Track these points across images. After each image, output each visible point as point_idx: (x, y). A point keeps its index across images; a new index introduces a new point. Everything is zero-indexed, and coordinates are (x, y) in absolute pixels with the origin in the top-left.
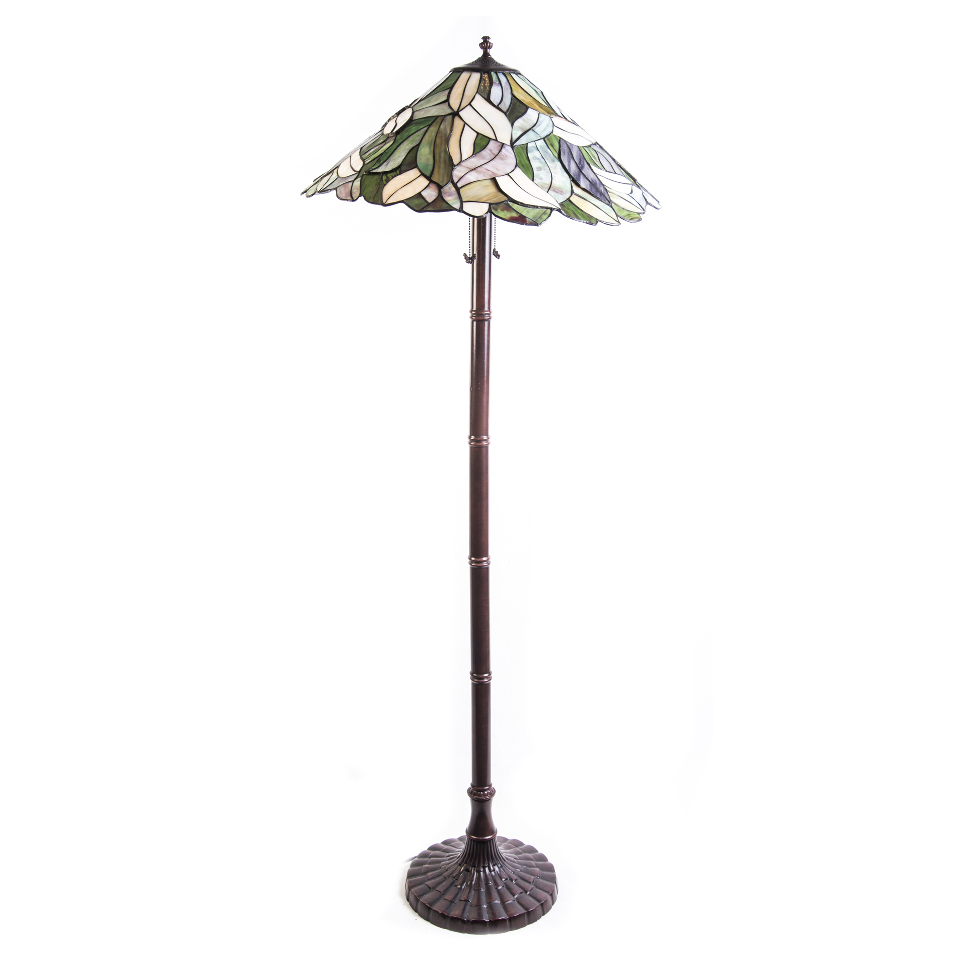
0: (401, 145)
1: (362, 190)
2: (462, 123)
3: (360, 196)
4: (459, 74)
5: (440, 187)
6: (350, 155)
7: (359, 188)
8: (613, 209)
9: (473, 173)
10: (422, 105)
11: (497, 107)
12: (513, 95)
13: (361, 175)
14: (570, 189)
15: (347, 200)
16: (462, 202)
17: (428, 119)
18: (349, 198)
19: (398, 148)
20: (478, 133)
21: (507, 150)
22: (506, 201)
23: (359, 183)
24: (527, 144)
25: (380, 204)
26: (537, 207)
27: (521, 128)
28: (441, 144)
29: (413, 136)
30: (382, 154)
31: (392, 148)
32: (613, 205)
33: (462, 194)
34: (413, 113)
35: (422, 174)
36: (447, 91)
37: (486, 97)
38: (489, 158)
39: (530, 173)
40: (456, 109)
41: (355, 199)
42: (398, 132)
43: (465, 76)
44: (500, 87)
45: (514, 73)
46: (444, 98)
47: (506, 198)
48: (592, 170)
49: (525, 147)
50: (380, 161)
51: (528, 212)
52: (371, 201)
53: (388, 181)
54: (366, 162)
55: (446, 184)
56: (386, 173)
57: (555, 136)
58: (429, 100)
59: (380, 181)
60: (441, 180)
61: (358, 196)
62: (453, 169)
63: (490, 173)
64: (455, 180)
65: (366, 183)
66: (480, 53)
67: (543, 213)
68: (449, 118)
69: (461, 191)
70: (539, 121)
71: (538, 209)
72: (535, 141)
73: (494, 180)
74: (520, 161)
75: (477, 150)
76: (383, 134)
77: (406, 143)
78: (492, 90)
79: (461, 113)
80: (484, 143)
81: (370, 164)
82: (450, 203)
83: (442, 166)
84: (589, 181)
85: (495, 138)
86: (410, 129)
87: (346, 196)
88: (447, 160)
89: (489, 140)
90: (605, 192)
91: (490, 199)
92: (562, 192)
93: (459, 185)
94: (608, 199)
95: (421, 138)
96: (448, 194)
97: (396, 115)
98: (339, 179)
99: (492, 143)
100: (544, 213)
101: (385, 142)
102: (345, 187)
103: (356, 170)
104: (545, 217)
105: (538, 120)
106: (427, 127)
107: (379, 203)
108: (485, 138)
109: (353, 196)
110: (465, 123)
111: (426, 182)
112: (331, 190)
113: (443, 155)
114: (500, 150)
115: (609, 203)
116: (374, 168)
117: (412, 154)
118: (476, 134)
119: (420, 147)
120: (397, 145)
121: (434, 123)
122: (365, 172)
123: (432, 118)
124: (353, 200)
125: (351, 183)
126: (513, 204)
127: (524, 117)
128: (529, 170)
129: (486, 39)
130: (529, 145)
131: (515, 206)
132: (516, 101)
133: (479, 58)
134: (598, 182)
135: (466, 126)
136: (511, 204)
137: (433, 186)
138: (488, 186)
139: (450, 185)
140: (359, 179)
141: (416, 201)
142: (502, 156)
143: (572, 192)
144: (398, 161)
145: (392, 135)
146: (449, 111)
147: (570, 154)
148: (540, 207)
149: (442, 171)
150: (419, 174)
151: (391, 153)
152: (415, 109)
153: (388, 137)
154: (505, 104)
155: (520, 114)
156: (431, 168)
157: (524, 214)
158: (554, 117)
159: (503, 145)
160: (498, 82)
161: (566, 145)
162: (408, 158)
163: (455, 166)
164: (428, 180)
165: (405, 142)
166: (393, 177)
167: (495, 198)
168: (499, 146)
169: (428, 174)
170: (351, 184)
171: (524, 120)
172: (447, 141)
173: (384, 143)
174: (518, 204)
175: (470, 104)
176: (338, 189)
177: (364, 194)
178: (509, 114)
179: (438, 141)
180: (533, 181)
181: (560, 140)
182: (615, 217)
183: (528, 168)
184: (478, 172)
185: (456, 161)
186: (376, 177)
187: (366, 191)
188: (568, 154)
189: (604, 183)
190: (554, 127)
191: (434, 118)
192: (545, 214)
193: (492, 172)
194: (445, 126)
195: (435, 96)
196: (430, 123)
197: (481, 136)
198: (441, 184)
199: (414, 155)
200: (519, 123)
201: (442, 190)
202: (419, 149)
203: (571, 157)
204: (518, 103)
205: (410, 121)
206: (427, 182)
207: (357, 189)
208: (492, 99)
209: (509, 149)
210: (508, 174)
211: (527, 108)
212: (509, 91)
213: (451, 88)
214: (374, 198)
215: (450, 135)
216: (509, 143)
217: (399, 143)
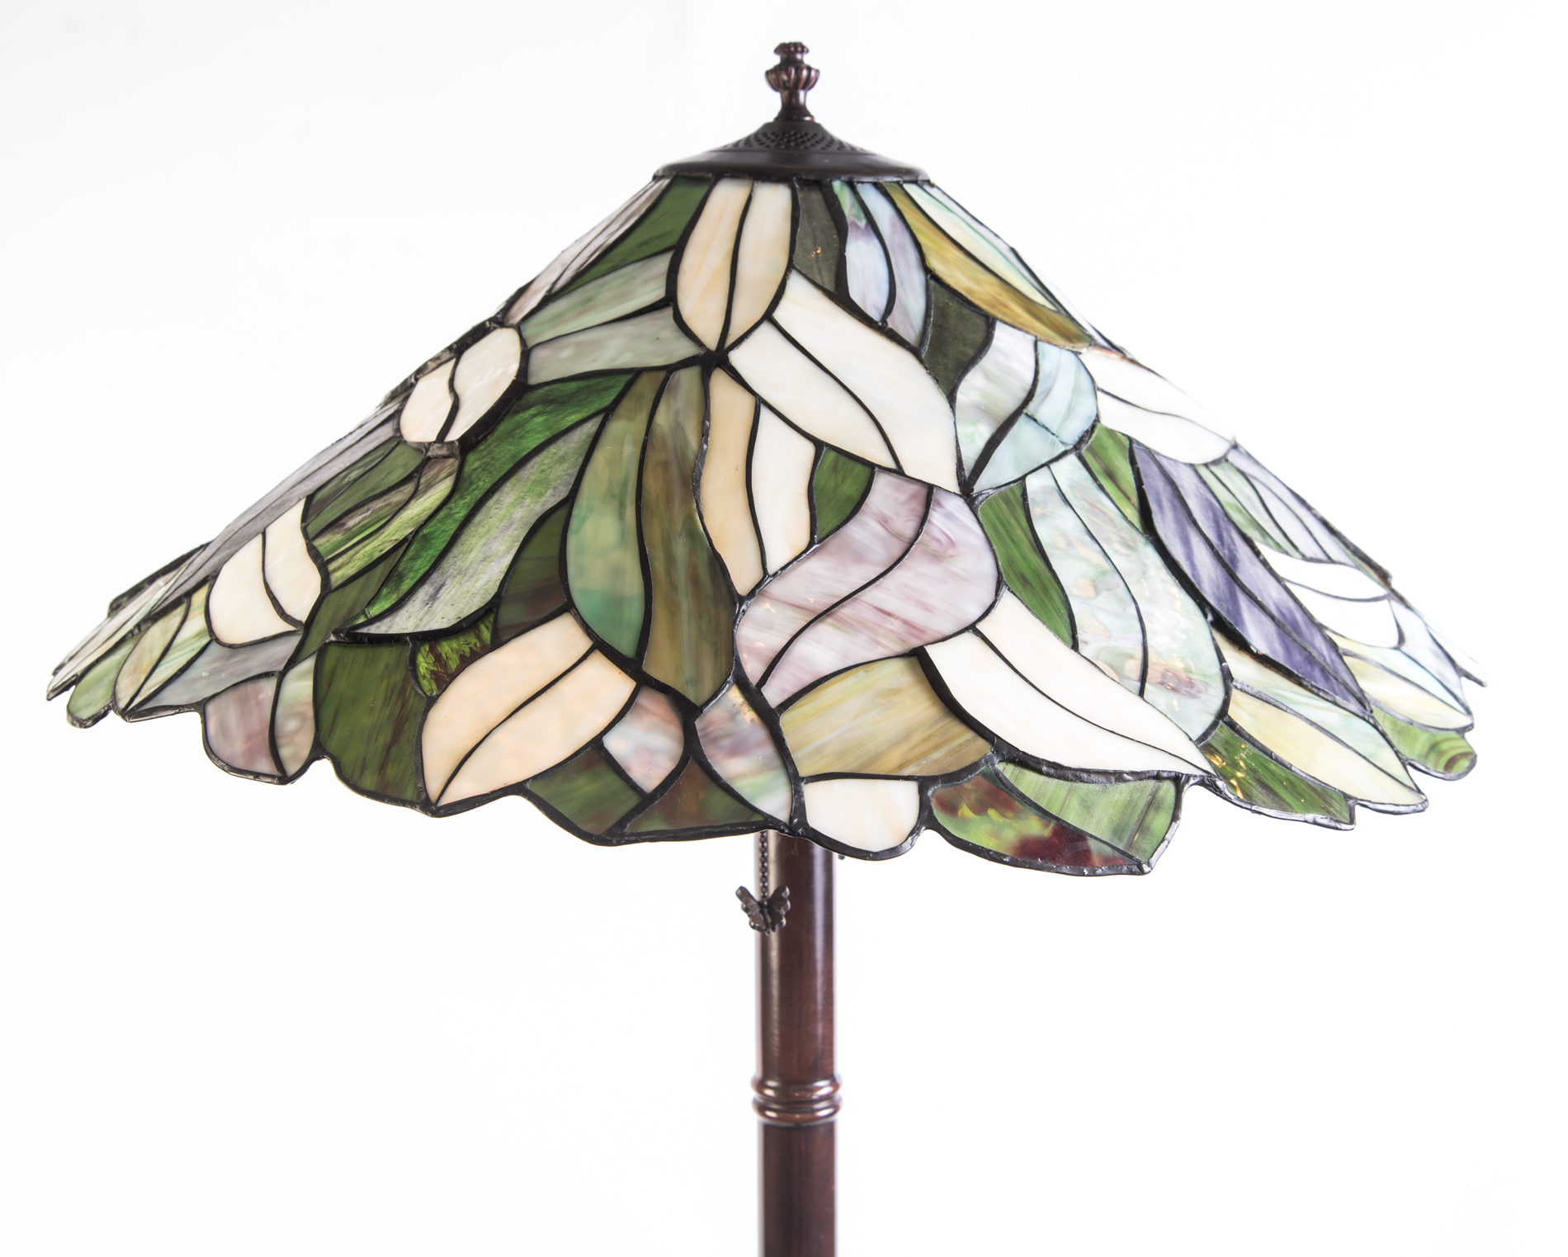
0: (490, 503)
1: (325, 725)
2: (746, 402)
3: (317, 753)
4: (702, 190)
5: (687, 711)
6: (259, 525)
7: (311, 713)
8: (1383, 735)
9: (823, 629)
10: (558, 318)
11: (881, 328)
12: (930, 274)
13: (314, 643)
14: (1215, 669)
15: (257, 776)
16: (796, 781)
17: (593, 381)
18: (265, 765)
19: (478, 518)
20: (819, 445)
21: (950, 516)
22: (988, 761)
23: (309, 684)
24: (1023, 478)
25: (411, 804)
26: (1118, 776)
27: (985, 411)
28: (669, 499)
29: (537, 459)
30: (404, 544)
31: (449, 516)
32: (1378, 714)
33: (790, 742)
34: (526, 355)
35: (600, 645)
36: (662, 264)
37: (830, 287)
38: (880, 555)
39: (1057, 611)
40: (711, 340)
41: (292, 769)
42: (470, 442)
43: (726, 197)
44: (876, 242)
45: (915, 182)
46: (656, 292)
47: (982, 747)
48: (1265, 563)
49: (1017, 494)
50: (401, 578)
51: (1087, 807)
52: (369, 782)
53: (444, 679)
54: (337, 578)
55: (715, 695)
56: (432, 638)
57: (1111, 433)
58: (590, 299)
59: (405, 681)
60: (688, 671)
61: (305, 753)
62: (733, 622)
63: (895, 625)
64: (753, 669)
65: (342, 686)
66: (769, 106)
67: (1150, 804)
68: (688, 379)
69: (786, 721)
70: (1041, 376)
71: (1122, 785)
72: (1047, 464)
73: (919, 658)
74: (1011, 562)
75: (825, 524)
76: (398, 439)
77: (508, 495)
78: (848, 254)
79: (737, 358)
80: (850, 488)
81: (353, 591)
82: (743, 787)
83: (686, 605)
84: (1272, 617)
85: (891, 464)
86: (519, 426)
87: (250, 754)
88: (704, 573)
89: (867, 470)
90: (1334, 656)
91: (917, 759)
92: (1190, 684)
93: (773, 694)
94: (1355, 689)
95: (575, 471)
96: (726, 742)
97: (447, 355)
98: (214, 649)
99: (882, 483)
100: (1153, 803)
101: (415, 479)
102: (243, 702)
103: (291, 611)
104: (1159, 821)
105: (1037, 373)
106: (598, 420)
107: (409, 794)
108: (852, 463)
109: (285, 752)
110: (760, 402)
111: (620, 686)
112: (179, 709)
113: (680, 549)
114: (924, 519)
115: (1363, 703)
116: (375, 611)
117: (544, 546)
118: (809, 449)
119: (576, 512)
120: (469, 499)
121: (626, 403)
122: (336, 633)
123: (613, 380)
124: (284, 778)
125: (272, 683)
126: (1018, 770)
127: (986, 362)
128: (1051, 599)
129: (790, 54)
130: (1032, 483)
131: (1028, 783)
132: (944, 297)
133: (767, 126)
134: (1299, 616)
135: (765, 415)
136: (1008, 771)
137: (654, 706)
138: (895, 692)
139: (734, 696)
140: (308, 665)
141: (585, 787)
142: (934, 545)
143: (1227, 676)
144: (484, 578)
145: (444, 452)
146: (686, 350)
147: (1177, 503)
148: (1133, 773)
149: (687, 628)
150: (585, 644)
151: (446, 538)
152: (534, 332)
153: (424, 460)
154: (906, 313)
155: (971, 352)
156: (634, 613)
157: (1073, 818)
158: (1084, 351)
159: (930, 493)
160: (863, 223)
161: (1156, 469)
162: (525, 566)
163: (742, 600)
164: (631, 675)
165: (508, 487)
166: (467, 661)
167: (936, 748)
168: (913, 496)
169: (626, 644)
170: (269, 686)
171: (988, 376)
172: (692, 481)
173: (409, 488)
174: (1040, 772)
175: (768, 317)
176: (211, 708)
177: (333, 745)
178: (931, 354)
179: (652, 484)
180: (1075, 646)
181: (1132, 449)
182: (1396, 767)
183: (1045, 590)
184: (848, 626)
185: (743, 577)
186: (387, 655)
187: (340, 732)
188: (1174, 508)
189: (1320, 617)
190: (1099, 393)
191: (627, 378)
192: (1158, 809)
193: (906, 622)
194: (677, 413)
195: (614, 281)
196: (607, 400)
197: (832, 455)
198: (691, 694)
199: (555, 552)
200: (972, 386)
201: (699, 724)
202: (574, 523)
203: (1185, 520)
204: (954, 305)
205: (519, 393)
206: (624, 686)
207: (301, 716)
208: (855, 294)
209: (957, 506)
210: (972, 628)
211: (990, 323)
212: (912, 254)
213: (677, 251)
214: (382, 768)
215: (702, 455)
216: (952, 484)
217: (478, 494)
